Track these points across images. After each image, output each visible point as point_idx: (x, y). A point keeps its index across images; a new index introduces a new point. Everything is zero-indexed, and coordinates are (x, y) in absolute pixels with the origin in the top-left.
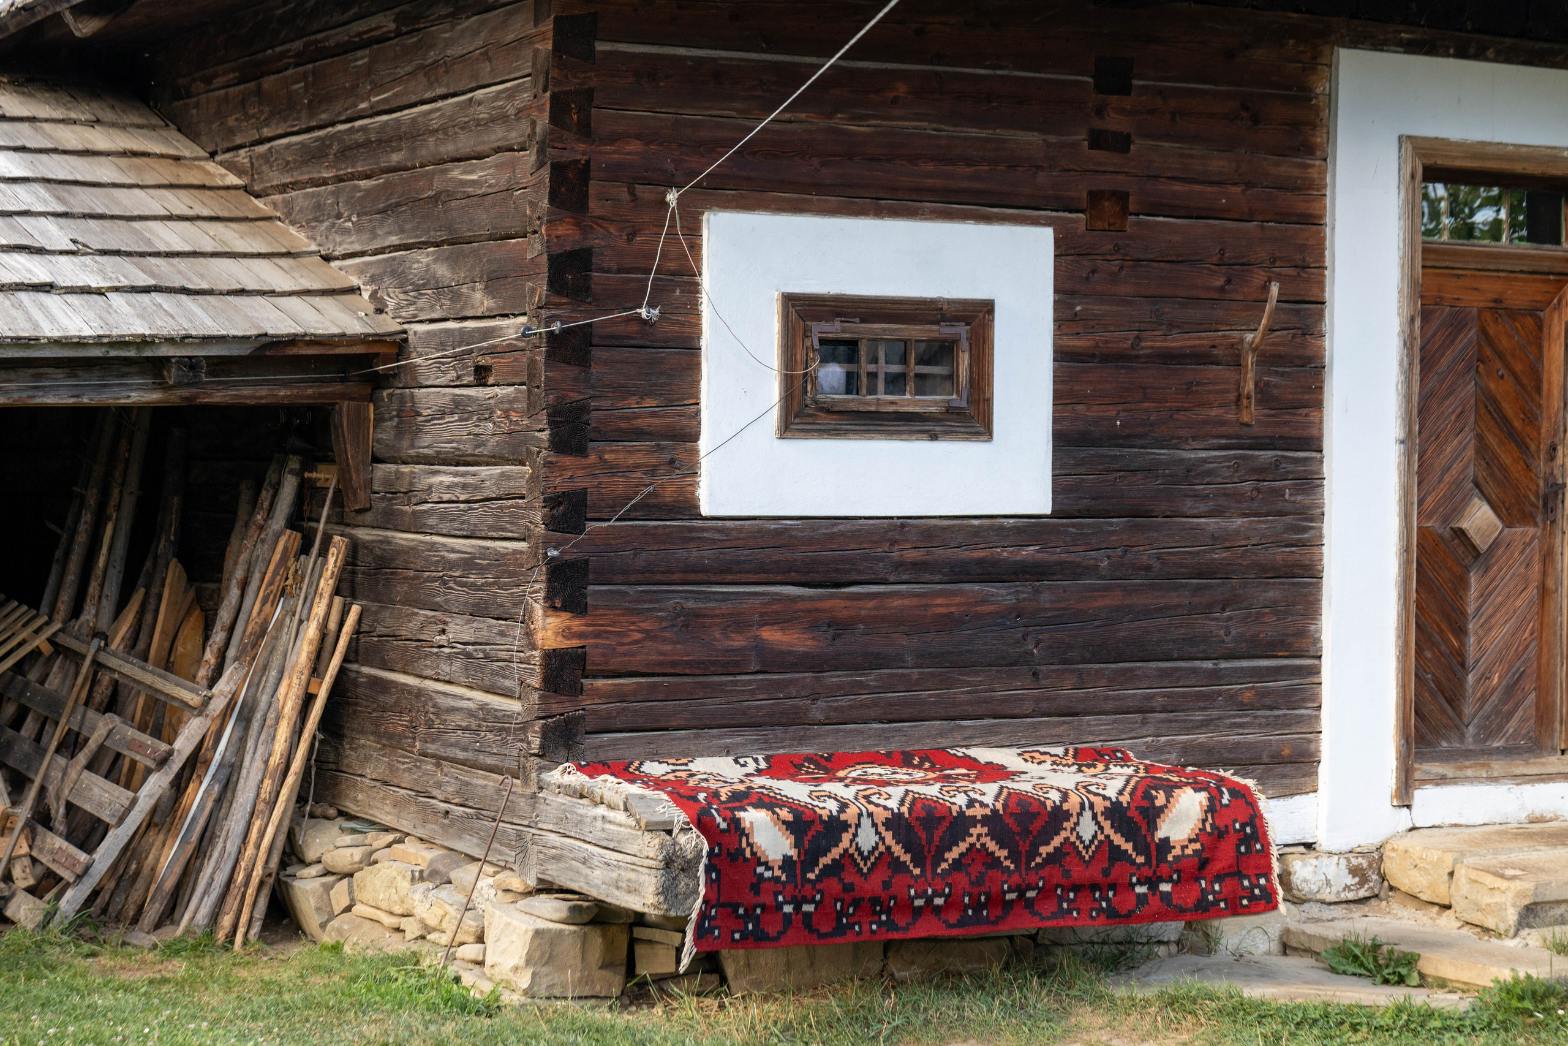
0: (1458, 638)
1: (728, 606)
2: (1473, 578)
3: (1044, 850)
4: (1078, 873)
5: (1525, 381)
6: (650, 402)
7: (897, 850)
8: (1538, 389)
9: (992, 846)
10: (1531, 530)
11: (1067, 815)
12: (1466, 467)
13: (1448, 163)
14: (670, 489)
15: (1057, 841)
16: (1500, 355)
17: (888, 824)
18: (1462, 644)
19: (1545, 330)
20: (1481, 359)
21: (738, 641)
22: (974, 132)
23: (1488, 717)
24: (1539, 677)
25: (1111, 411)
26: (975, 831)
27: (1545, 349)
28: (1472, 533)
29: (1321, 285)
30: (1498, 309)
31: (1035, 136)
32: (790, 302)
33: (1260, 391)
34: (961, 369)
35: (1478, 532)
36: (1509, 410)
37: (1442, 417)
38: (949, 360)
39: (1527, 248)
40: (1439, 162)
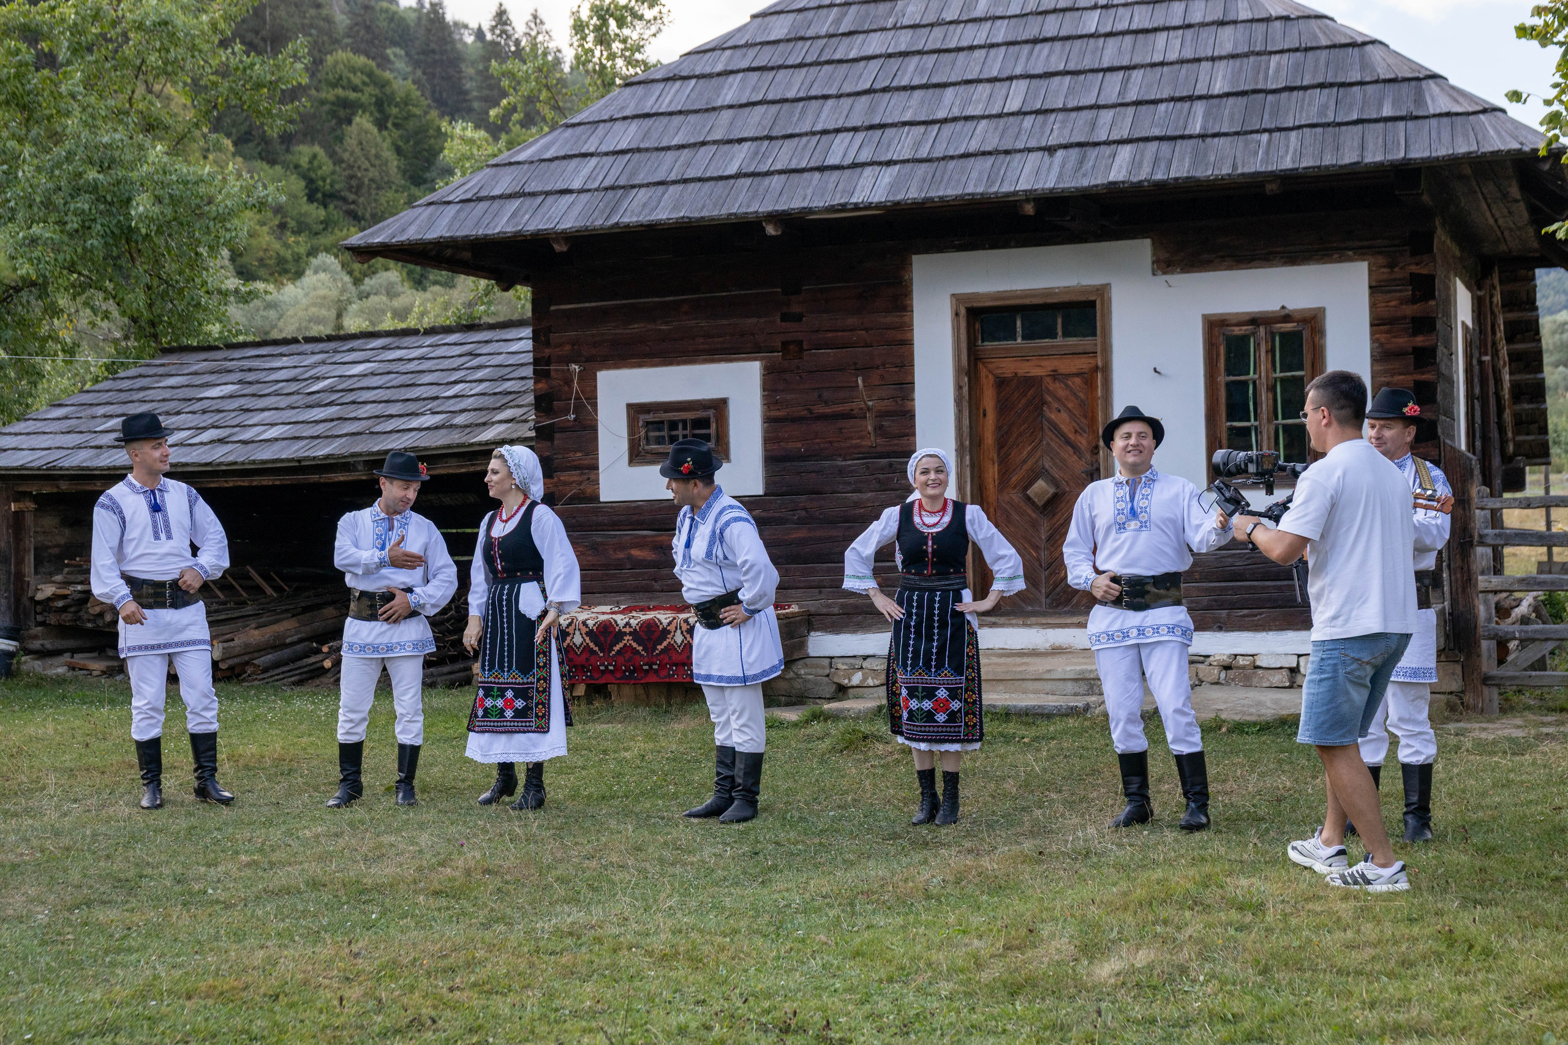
1: (615, 540)
3: (659, 647)
4: (675, 658)
5: (1077, 412)
6: (579, 454)
7: (592, 645)
8: (1085, 416)
9: (635, 645)
11: (669, 632)
13: (981, 305)
14: (589, 491)
15: (665, 644)
16: (1059, 400)
17: (587, 634)
19: (1090, 383)
20: (1045, 402)
21: (621, 555)
22: (725, 322)
25: (799, 445)
26: (627, 638)
27: (1089, 394)
28: (1032, 496)
29: (912, 374)
30: (1055, 375)
31: (754, 320)
32: (630, 407)
33: (879, 429)
34: (712, 431)
35: (1036, 495)
36: (1065, 428)
37: (1020, 435)
38: (708, 427)
39: (1072, 341)
40: (975, 305)
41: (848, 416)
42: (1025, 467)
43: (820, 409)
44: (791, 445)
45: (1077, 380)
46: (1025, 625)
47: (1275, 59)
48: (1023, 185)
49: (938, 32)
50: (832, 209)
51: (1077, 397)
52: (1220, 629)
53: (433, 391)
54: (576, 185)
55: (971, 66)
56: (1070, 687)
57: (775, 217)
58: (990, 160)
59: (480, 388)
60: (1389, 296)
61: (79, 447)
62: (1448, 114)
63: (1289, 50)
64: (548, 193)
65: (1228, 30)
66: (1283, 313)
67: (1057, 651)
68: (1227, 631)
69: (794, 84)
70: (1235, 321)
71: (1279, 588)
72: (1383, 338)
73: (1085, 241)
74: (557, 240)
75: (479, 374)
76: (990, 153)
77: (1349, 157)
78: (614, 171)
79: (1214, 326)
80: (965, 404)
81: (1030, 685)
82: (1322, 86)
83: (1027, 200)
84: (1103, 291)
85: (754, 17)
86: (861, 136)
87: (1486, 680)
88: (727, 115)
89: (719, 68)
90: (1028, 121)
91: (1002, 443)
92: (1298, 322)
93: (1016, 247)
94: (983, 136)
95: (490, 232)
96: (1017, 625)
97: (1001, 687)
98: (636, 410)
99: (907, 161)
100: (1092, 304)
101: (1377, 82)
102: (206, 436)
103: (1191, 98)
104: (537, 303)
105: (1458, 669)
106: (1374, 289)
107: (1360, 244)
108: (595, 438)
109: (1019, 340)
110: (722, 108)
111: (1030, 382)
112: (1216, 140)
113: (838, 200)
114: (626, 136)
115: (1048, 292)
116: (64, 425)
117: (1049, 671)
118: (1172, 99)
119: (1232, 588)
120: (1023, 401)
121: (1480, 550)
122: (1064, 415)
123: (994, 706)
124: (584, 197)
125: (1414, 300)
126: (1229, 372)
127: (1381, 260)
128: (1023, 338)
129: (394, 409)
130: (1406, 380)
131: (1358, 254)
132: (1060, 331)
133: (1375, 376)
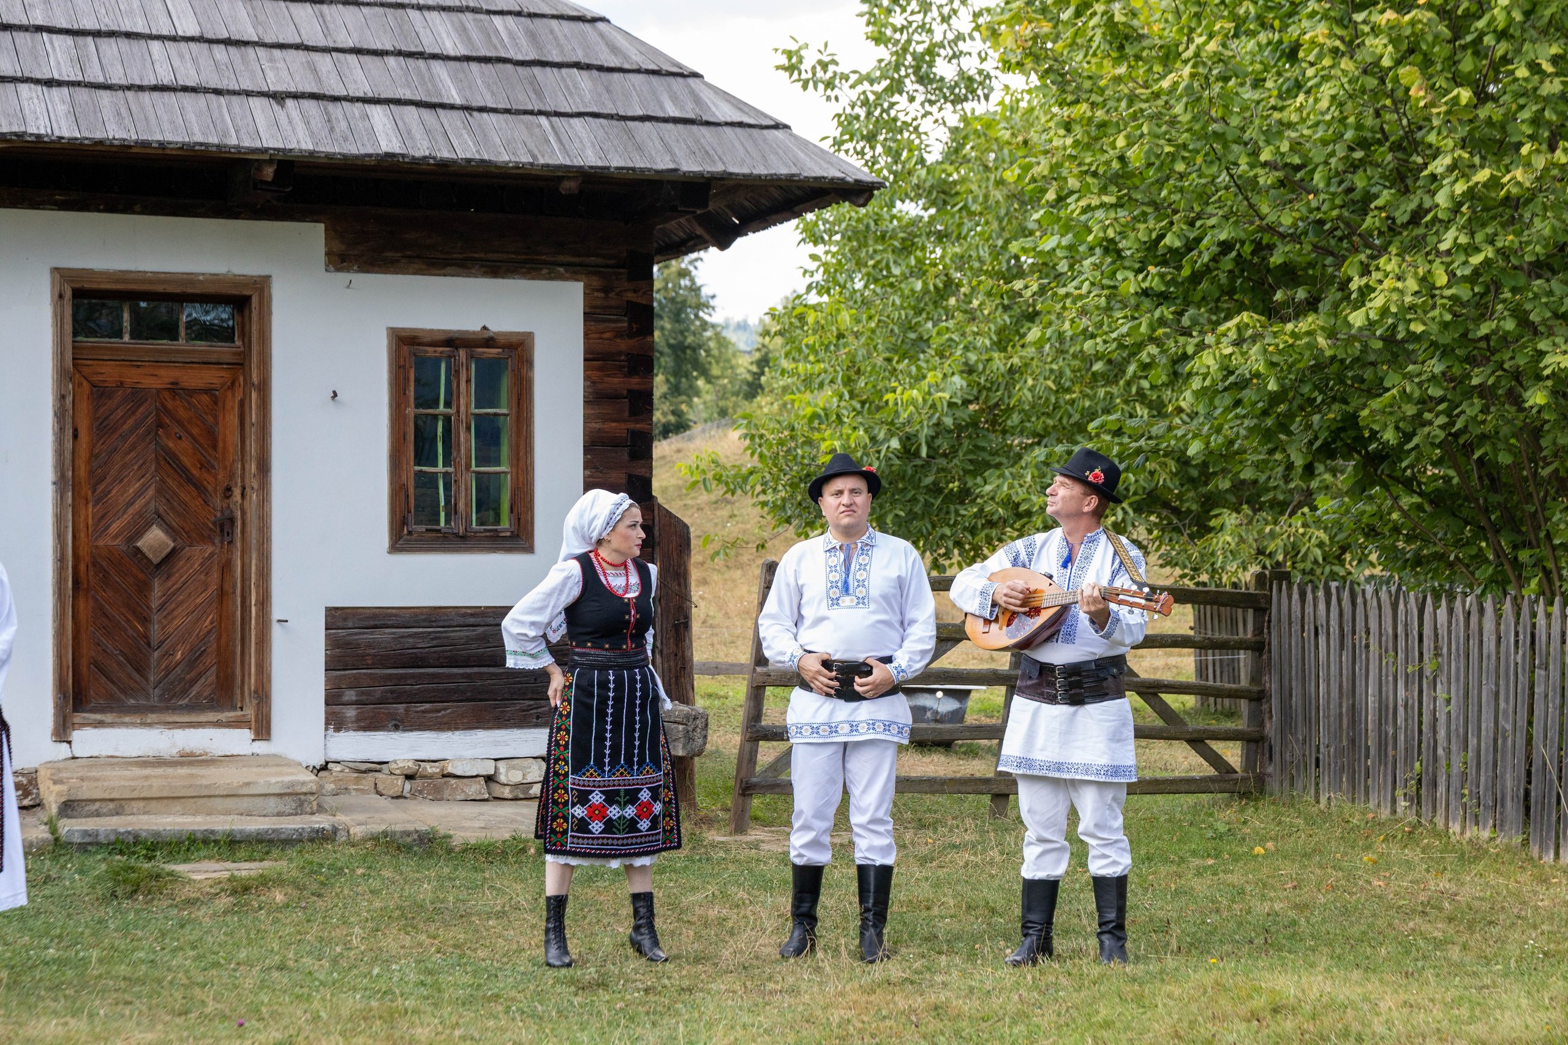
0: (143, 626)
2: (156, 583)
5: (202, 441)
8: (215, 447)
10: (210, 549)
12: (148, 503)
13: (94, 286)
16: (179, 422)
18: (147, 629)
19: (220, 404)
20: (160, 425)
23: (172, 683)
24: (219, 655)
27: (220, 418)
28: (145, 550)
30: (175, 389)
35: (151, 548)
36: (186, 461)
37: (125, 466)
39: (201, 345)
40: (86, 286)
42: (131, 511)
45: (205, 398)
46: (144, 724)
47: (499, 21)
51: (204, 420)
52: (396, 728)
56: (272, 804)
60: (601, 326)
63: (509, 13)
66: (486, 335)
67: (188, 759)
68: (405, 731)
70: (427, 340)
71: (468, 676)
72: (597, 375)
73: (239, 216)
79: (404, 344)
80: (69, 420)
81: (218, 803)
82: (577, 65)
83: (270, 162)
84: (262, 285)
90: (221, 52)
91: (96, 478)
92: (503, 347)
93: (142, 213)
96: (133, 725)
97: (178, 806)
100: (245, 300)
101: (638, 71)
106: (588, 316)
107: (570, 259)
109: (126, 338)
111: (138, 396)
112: (485, 115)
115: (189, 279)
117: (248, 784)
118: (399, 53)
119: (413, 676)
120: (131, 422)
122: (186, 444)
123: (213, 832)
125: (631, 336)
126: (418, 403)
127: (596, 282)
128: (132, 337)
130: (618, 429)
131: (573, 271)
132: (182, 332)
133: (587, 419)
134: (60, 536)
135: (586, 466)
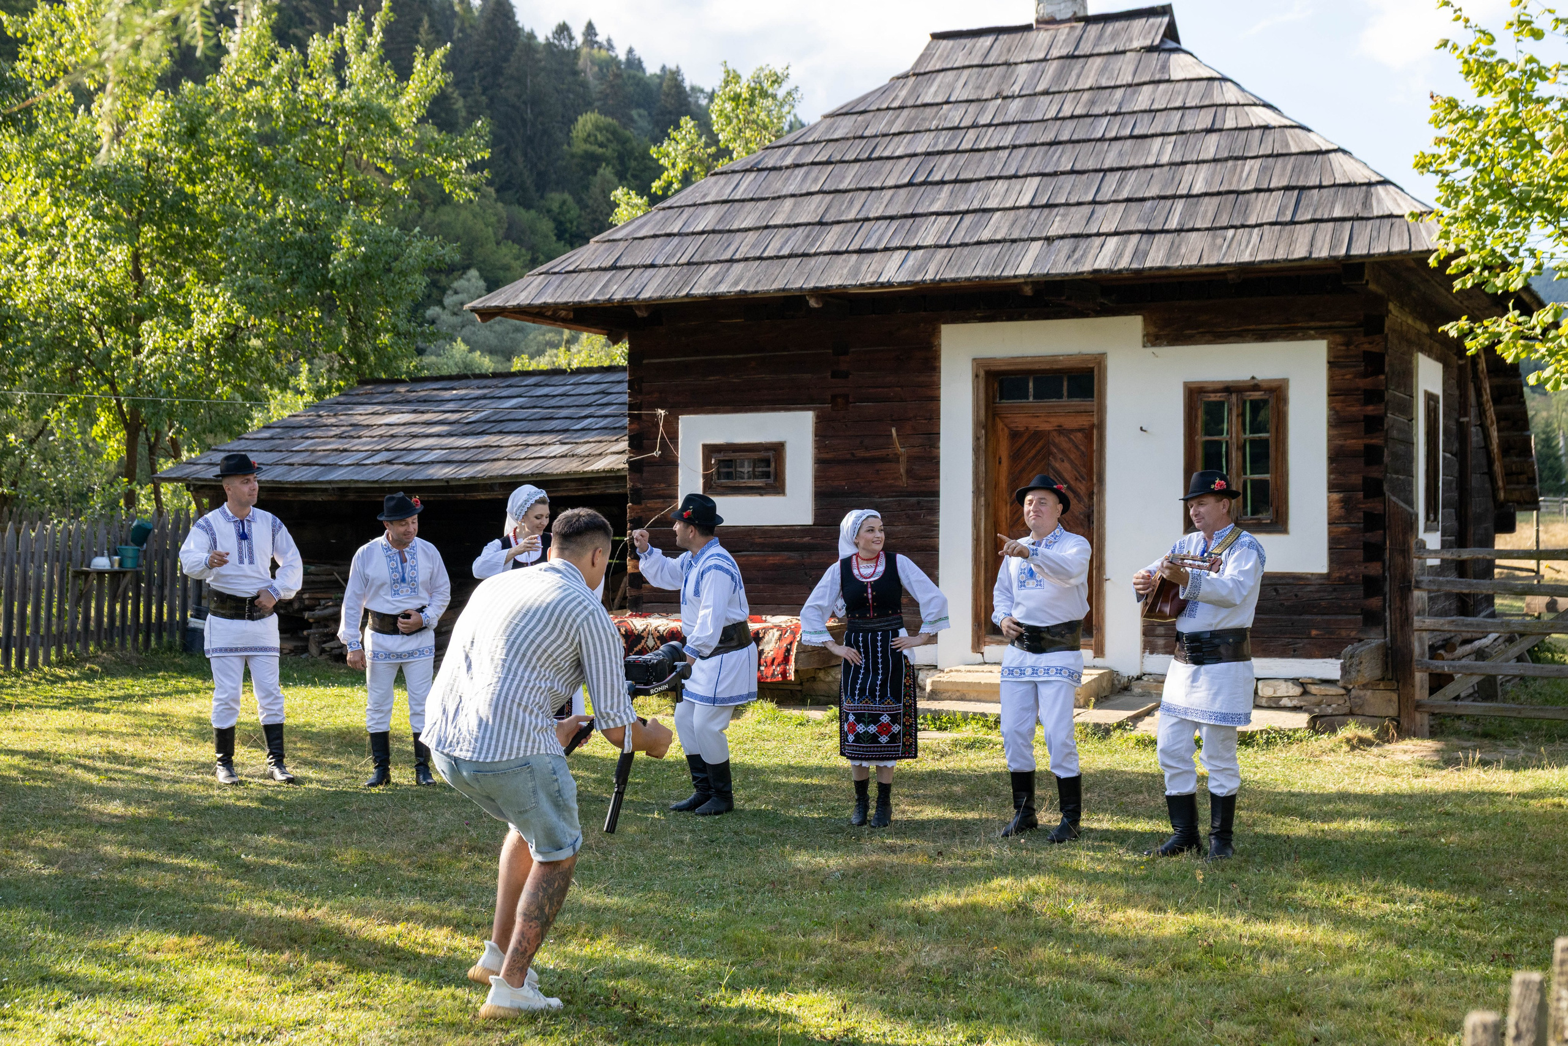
5: (1077, 462)
6: (663, 485)
8: (1085, 466)
13: (997, 368)
19: (1089, 438)
20: (1050, 453)
22: (785, 377)
25: (844, 483)
29: (938, 426)
30: (1061, 430)
31: (808, 376)
32: (705, 446)
33: (909, 472)
34: (772, 469)
36: (1067, 476)
38: (769, 466)
39: (1076, 402)
40: (992, 368)
41: (884, 460)
43: (861, 453)
44: (836, 483)
45: (1079, 435)
47: (1249, 163)
48: (1024, 270)
49: (972, 134)
50: (862, 285)
51: (1077, 447)
53: (565, 424)
54: (660, 261)
55: (997, 164)
57: (817, 292)
58: (997, 249)
59: (603, 423)
60: (1344, 371)
61: (276, 464)
62: (1391, 216)
63: (1263, 156)
64: (634, 267)
65: (1214, 138)
66: (1254, 383)
69: (849, 178)
70: (1211, 387)
72: (1338, 406)
73: (1087, 316)
74: (639, 307)
75: (607, 411)
76: (999, 242)
77: (1300, 252)
78: (690, 250)
79: (1194, 394)
80: (982, 453)
82: (1286, 189)
83: (1026, 283)
84: (1100, 360)
85: (826, 117)
86: (895, 224)
87: (1418, 706)
88: (789, 203)
89: (788, 161)
90: (1035, 214)
92: (1265, 390)
93: (1031, 319)
94: (996, 227)
95: (584, 299)
98: (709, 450)
99: (930, 247)
100: (1092, 370)
101: (1333, 186)
102: (377, 459)
103: (1174, 197)
104: (632, 356)
105: (1394, 697)
106: (1332, 364)
107: (1319, 324)
108: (675, 473)
109: (1031, 399)
110: (785, 197)
111: (1037, 435)
112: (1190, 234)
113: (869, 279)
114: (707, 219)
115: (1053, 359)
116: (267, 445)
118: (1158, 198)
120: (1033, 451)
121: (1416, 593)
122: (1067, 465)
124: (663, 271)
125: (1365, 375)
126: (1208, 433)
127: (1339, 339)
128: (1035, 397)
129: (531, 440)
130: (1356, 443)
131: (1319, 333)
132: (1065, 393)
133: (1330, 439)
134: (976, 525)
135: (1331, 472)
